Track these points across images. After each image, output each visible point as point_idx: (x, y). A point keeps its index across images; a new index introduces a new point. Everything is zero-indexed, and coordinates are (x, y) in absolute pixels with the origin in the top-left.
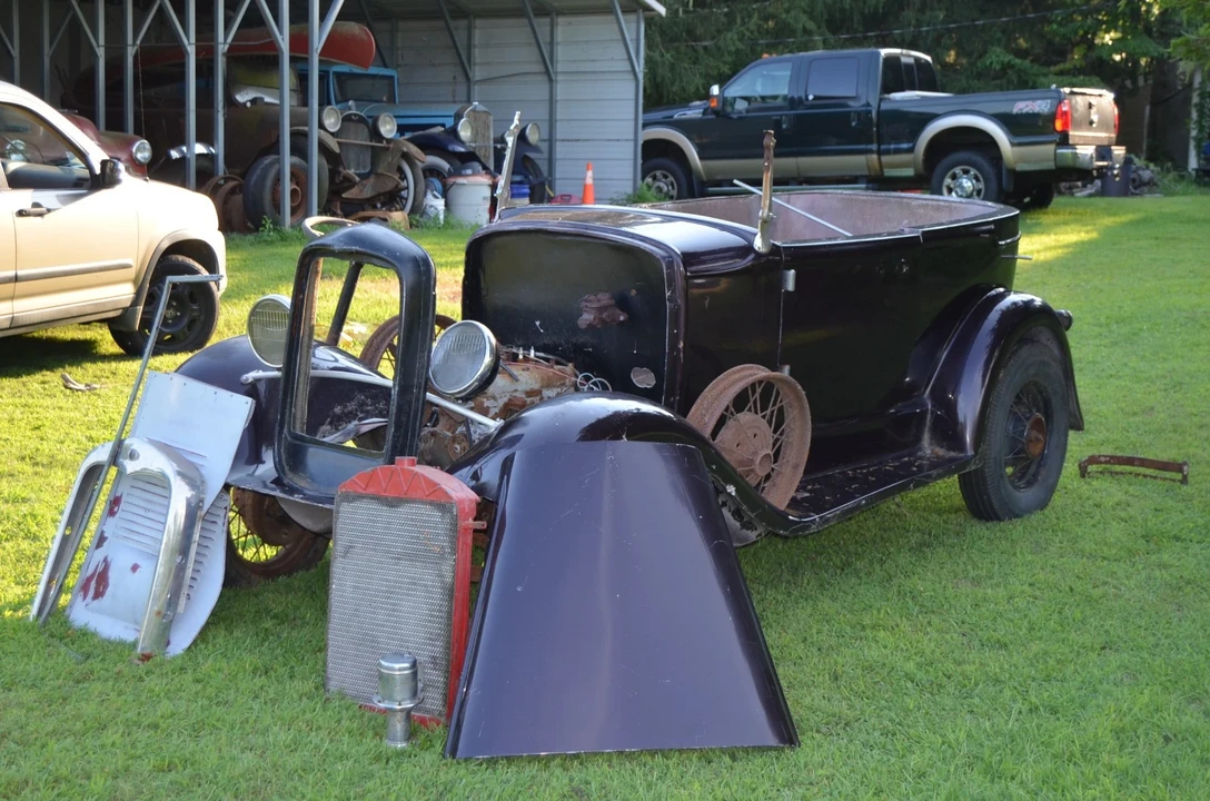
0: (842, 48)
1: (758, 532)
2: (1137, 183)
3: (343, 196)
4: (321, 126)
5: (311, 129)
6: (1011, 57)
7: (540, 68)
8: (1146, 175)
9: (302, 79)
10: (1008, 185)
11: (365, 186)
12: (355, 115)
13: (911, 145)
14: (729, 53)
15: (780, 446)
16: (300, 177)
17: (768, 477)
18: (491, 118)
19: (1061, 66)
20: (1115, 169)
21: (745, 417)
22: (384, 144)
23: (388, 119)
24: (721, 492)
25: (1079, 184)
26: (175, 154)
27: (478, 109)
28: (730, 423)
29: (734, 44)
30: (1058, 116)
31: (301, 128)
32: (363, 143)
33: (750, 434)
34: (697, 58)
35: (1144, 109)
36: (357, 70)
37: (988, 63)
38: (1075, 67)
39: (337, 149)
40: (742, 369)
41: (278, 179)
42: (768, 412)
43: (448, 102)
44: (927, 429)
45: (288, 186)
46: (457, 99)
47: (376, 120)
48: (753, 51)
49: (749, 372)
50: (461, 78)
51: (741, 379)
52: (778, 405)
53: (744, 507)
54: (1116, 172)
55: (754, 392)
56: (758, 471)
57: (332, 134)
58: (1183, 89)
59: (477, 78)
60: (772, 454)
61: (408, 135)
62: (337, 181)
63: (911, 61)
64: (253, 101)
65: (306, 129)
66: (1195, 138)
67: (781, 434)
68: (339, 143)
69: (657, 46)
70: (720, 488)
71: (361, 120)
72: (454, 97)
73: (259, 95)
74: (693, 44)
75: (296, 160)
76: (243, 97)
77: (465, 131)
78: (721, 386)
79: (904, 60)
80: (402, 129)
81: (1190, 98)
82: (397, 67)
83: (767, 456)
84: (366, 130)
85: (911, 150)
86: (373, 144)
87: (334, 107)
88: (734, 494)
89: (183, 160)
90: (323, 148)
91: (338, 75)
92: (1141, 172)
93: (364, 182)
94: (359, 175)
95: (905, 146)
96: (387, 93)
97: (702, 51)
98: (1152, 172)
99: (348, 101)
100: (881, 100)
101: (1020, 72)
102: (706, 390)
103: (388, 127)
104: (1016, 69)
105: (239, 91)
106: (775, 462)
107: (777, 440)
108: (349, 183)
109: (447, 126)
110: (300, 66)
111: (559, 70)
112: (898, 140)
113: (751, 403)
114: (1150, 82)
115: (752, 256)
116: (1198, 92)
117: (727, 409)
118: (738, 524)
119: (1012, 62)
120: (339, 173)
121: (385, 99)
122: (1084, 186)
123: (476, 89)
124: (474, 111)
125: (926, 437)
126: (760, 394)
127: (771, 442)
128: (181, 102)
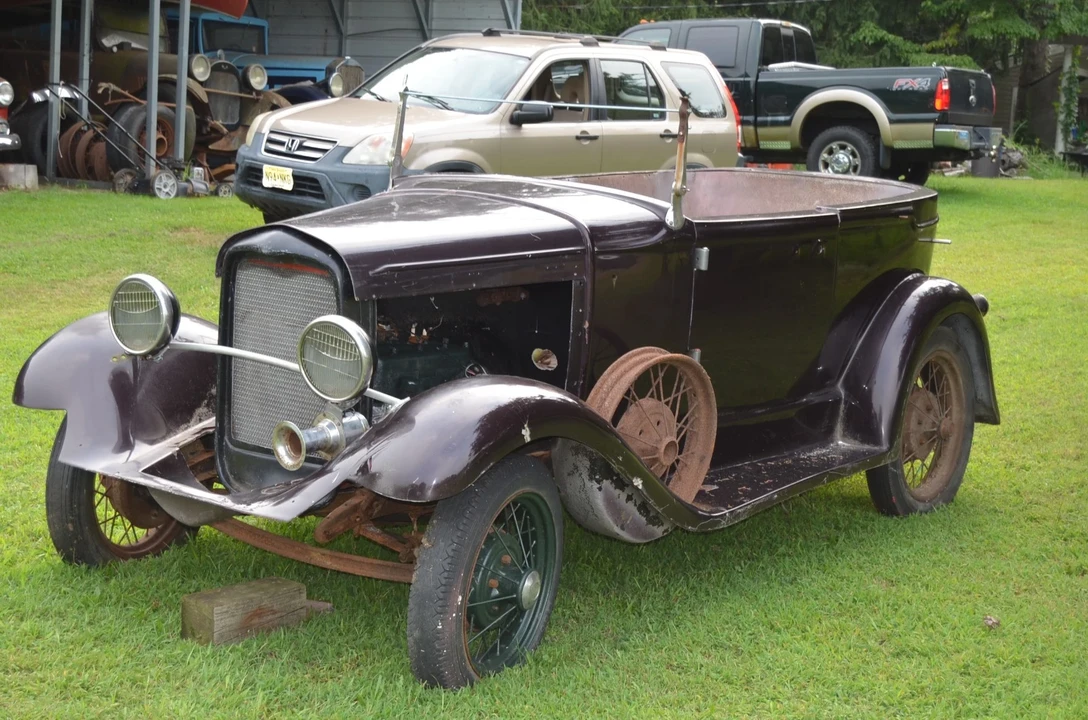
0: (716, 17)
1: (665, 527)
2: (1006, 165)
3: (210, 147)
4: (191, 75)
5: (180, 77)
6: (885, 32)
7: (413, 24)
8: (1016, 157)
9: (172, 26)
10: (885, 162)
11: (232, 138)
12: (225, 64)
13: (788, 118)
14: (603, 17)
15: (684, 436)
16: (166, 125)
17: (673, 469)
18: (364, 73)
19: (934, 44)
20: (992, 150)
21: (647, 403)
22: (254, 95)
23: (258, 70)
24: (627, 486)
25: (949, 163)
26: (37, 97)
27: (350, 64)
28: (632, 409)
29: (607, 9)
30: (938, 95)
31: (169, 76)
32: (233, 93)
33: (653, 420)
34: (570, 22)
35: (1012, 91)
36: (227, 18)
37: (861, 38)
38: (947, 45)
39: (205, 99)
40: (643, 352)
41: (144, 129)
42: (671, 399)
43: (318, 55)
44: (839, 420)
45: (154, 135)
46: (328, 52)
47: (246, 71)
48: (626, 16)
49: (649, 355)
50: (332, 32)
51: (642, 361)
52: (682, 391)
53: (651, 502)
54: (992, 153)
55: (656, 377)
56: (662, 459)
57: (201, 83)
58: (1052, 73)
59: (349, 33)
60: (677, 442)
61: (278, 88)
62: (204, 132)
63: (790, 33)
64: (120, 46)
65: (174, 77)
66: (1062, 123)
67: (685, 423)
68: (208, 93)
69: (531, 7)
70: (626, 481)
71: (231, 70)
72: (325, 49)
73: (126, 40)
74: (567, 6)
75: (164, 107)
76: (110, 42)
77: (337, 86)
78: (622, 368)
79: (784, 31)
80: (272, 81)
81: (1059, 83)
82: (267, 17)
83: (671, 444)
84: (236, 80)
85: (788, 123)
86: (242, 95)
87: (202, 55)
88: (640, 487)
89: (46, 103)
90: (192, 98)
91: (206, 23)
92: (1011, 154)
93: (232, 134)
94: (226, 126)
95: (782, 118)
96: (258, 44)
97: (574, 14)
98: (1022, 154)
99: (216, 50)
100: (759, 71)
101: (893, 48)
102: (606, 372)
103: (258, 79)
104: (889, 44)
105: (106, 36)
106: (680, 453)
107: (681, 429)
108: (216, 134)
109: (318, 80)
110: (170, 12)
111: (434, 27)
112: (775, 111)
113: (653, 389)
114: (1019, 64)
115: (663, 232)
116: (1068, 76)
117: (628, 393)
118: (644, 519)
119: (886, 38)
120: (206, 123)
121: (254, 49)
122: (954, 166)
123: (348, 44)
124: (346, 65)
125: (839, 428)
126: (663, 378)
127: (675, 430)
128: (46, 45)
